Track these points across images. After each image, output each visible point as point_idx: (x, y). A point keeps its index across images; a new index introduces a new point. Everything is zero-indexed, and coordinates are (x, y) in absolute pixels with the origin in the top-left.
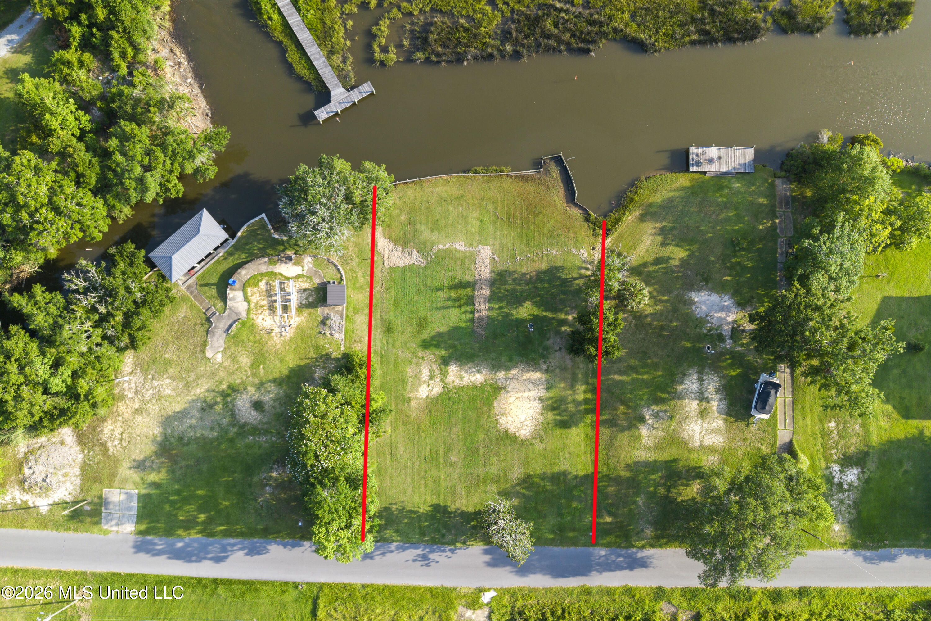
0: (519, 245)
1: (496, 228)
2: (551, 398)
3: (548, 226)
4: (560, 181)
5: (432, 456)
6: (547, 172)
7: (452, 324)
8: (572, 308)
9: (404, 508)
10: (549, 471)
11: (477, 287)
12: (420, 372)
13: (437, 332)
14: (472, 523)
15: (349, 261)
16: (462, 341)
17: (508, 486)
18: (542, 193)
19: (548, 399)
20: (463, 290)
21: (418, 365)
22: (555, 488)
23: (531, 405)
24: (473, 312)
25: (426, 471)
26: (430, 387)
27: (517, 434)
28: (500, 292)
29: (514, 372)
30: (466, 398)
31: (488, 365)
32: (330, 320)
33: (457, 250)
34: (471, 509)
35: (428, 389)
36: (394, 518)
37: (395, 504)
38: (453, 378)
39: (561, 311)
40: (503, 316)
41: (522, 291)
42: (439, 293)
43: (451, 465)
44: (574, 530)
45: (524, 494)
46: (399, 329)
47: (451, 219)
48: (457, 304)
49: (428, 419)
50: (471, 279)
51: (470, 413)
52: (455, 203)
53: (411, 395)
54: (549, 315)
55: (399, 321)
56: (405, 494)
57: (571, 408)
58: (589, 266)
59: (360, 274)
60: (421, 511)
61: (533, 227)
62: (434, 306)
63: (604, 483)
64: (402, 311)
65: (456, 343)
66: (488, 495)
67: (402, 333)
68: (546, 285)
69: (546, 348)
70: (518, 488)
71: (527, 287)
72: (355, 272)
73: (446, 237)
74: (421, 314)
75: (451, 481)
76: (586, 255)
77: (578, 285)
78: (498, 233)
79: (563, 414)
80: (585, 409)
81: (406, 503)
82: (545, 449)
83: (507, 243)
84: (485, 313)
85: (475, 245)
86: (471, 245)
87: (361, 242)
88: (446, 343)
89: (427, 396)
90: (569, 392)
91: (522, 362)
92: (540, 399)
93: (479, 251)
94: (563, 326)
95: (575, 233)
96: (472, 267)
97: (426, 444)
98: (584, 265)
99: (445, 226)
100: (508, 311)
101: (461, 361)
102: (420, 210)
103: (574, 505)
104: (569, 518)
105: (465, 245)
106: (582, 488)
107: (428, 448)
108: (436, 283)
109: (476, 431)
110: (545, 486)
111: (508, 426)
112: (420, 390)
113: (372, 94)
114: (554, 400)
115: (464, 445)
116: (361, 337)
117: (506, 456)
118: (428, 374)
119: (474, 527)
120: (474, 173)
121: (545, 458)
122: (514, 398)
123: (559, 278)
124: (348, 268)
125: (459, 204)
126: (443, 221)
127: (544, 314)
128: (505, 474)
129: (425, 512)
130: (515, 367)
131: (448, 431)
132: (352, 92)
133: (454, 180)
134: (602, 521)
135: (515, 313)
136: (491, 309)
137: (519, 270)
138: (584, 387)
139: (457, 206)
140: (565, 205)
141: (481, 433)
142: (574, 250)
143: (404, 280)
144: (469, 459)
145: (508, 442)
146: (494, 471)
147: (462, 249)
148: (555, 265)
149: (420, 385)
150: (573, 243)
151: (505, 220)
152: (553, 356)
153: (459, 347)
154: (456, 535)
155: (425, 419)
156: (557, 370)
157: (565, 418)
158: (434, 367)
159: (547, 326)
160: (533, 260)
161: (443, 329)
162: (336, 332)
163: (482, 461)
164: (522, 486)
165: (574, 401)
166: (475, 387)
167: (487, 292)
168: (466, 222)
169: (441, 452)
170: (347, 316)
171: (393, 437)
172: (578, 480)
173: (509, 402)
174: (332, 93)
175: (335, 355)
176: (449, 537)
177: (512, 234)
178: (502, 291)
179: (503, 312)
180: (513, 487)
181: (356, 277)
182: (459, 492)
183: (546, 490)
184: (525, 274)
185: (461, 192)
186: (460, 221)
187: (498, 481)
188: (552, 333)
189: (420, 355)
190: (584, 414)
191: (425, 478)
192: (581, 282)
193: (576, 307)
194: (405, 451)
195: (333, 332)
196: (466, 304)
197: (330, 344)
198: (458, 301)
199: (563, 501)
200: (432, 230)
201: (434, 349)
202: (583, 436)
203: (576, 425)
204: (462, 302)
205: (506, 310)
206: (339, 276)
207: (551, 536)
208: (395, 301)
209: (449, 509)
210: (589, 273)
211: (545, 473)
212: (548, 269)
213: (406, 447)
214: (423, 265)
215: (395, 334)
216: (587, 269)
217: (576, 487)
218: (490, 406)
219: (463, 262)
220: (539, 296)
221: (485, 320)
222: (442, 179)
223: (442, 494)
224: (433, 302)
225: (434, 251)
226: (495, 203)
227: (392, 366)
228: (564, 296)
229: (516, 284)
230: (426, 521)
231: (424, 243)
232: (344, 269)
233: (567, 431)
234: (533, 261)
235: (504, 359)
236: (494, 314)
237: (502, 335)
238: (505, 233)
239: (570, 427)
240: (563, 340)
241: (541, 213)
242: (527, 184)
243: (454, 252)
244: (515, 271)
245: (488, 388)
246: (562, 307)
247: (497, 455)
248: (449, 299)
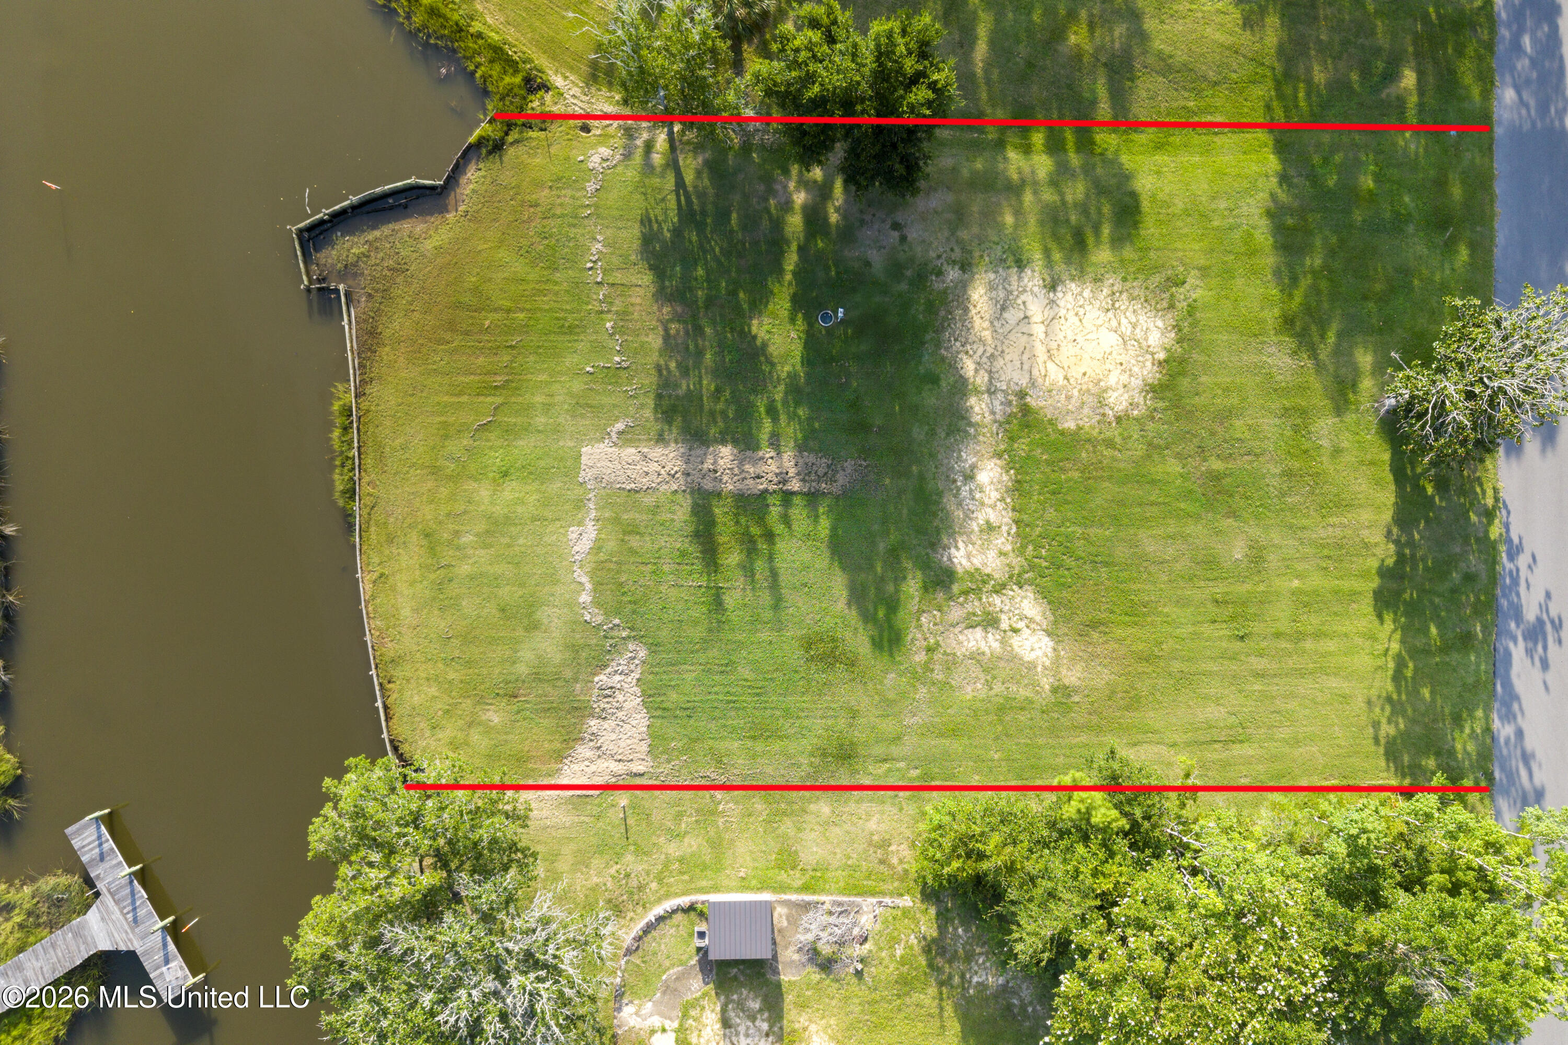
0: (576, 359)
1: (526, 429)
2: (1047, 253)
3: (519, 267)
4: (377, 233)
5: (1233, 618)
6: (349, 271)
7: (823, 560)
8: (770, 191)
9: (1389, 699)
10: (1269, 260)
11: (708, 485)
12: (975, 656)
13: (849, 604)
14: (1430, 490)
15: (635, 883)
16: (876, 527)
17: (1316, 384)
18: (415, 286)
19: (1049, 263)
20: (719, 528)
21: (951, 663)
22: (1318, 243)
23: (1071, 314)
24: (787, 497)
25: (1278, 635)
26: (1021, 625)
27: (1162, 356)
28: (724, 413)
29: (968, 367)
30: (1051, 514)
31: (950, 449)
32: (820, 945)
33: (597, 547)
34: (1388, 496)
35: (1026, 632)
36: (1418, 729)
37: (1376, 725)
38: (992, 554)
39: (778, 225)
40: (797, 404)
41: (722, 346)
42: (730, 600)
43: (1257, 558)
44: (1441, 184)
45: (1340, 335)
46: (842, 723)
47: (498, 569)
48: (762, 546)
49: (1119, 632)
50: (686, 503)
51: (1099, 501)
52: (448, 555)
53: (1046, 683)
54: (791, 261)
55: (818, 725)
56: (1345, 698)
57: (1076, 191)
58: (639, 142)
59: (673, 849)
60: (1395, 647)
61: (521, 316)
62: (768, 615)
63: (1301, 95)
64: (787, 714)
65: (881, 547)
66: (1345, 444)
67: (854, 714)
68: (700, 272)
69: (896, 269)
70: (1324, 353)
71: (708, 330)
72: (666, 865)
73: (556, 582)
74: (794, 655)
75: (1304, 558)
76: (605, 151)
77: (699, 173)
78: (540, 420)
79: (1094, 215)
80: (1078, 150)
81: (1374, 692)
82: (1204, 271)
83: (570, 394)
84: (788, 461)
85: (579, 491)
86: (580, 504)
87: (573, 846)
88: (882, 579)
89: (1049, 634)
90: (1028, 197)
91: (938, 345)
92: (1052, 286)
93: (598, 479)
94: (826, 219)
95: (538, 184)
96: (649, 500)
97: (1196, 636)
98: (638, 158)
99: (522, 585)
100: (782, 388)
101: (938, 531)
102: (469, 663)
103: (1368, 182)
104: (1407, 199)
105: (580, 523)
106: (1316, 159)
107: (1207, 629)
108: (698, 612)
109: (1153, 482)
110: (1314, 272)
111: (1136, 383)
112: (1028, 657)
114: (1053, 246)
115: (1198, 517)
116: (870, 843)
117: (1226, 390)
118: (979, 632)
119: (1442, 485)
120: (352, 498)
121: (1227, 273)
122: (1050, 365)
123: (677, 232)
124: (654, 885)
125: (450, 543)
126: (505, 592)
127: (788, 277)
128: (1285, 392)
129: (1398, 636)
130: (953, 366)
131: (1153, 569)
132: (100, 886)
133: (376, 560)
134: (1413, 99)
135: (787, 368)
136: (775, 442)
137: (654, 357)
138: (1012, 155)
139: (458, 548)
140: (450, 216)
141: (1160, 468)
142: (591, 187)
143: (690, 711)
144: (1238, 502)
145: (1185, 383)
146: (1270, 425)
147: (591, 531)
148: (636, 244)
149: (1013, 658)
150: (569, 192)
151: (499, 400)
152: (919, 250)
153: (894, 537)
154: (1466, 541)
155: (1120, 641)
156: (964, 234)
157: (1106, 209)
158: (956, 613)
159: (827, 268)
160: (623, 315)
161: (839, 585)
162: (855, 924)
163: (1243, 462)
164: (1316, 339)
165: (1054, 182)
166: (1018, 488)
167: (725, 454)
168: (508, 520)
169: (1219, 589)
170: (805, 888)
171: (1176, 737)
172: (1292, 172)
173: (1061, 382)
174: (105, 945)
175: (927, 925)
176: (1474, 561)
177: (544, 377)
178: (720, 406)
179: (785, 402)
180: (1320, 367)
181: (681, 860)
182: (1338, 532)
183: (1326, 266)
184: (667, 337)
185: (414, 537)
186: (506, 540)
187: (1304, 412)
188: (846, 253)
189: (921, 657)
190: (1092, 152)
191: (1300, 636)
192: (690, 165)
193: (768, 180)
194: (1217, 701)
195: (856, 931)
196: (760, 518)
197: (893, 941)
198: (752, 541)
199: (1358, 216)
200: (533, 626)
201: (901, 614)
202: (1160, 158)
203: (1126, 177)
204: (755, 530)
205: (779, 397)
206: (679, 917)
207: (1463, 254)
208: (754, 738)
209: (1390, 562)
210: (661, 138)
211: (1277, 273)
212: (651, 268)
213: (1206, 697)
214: (642, 653)
215: (859, 735)
216: (649, 147)
217: (1314, 179)
218: (1075, 439)
219: (632, 530)
220: (733, 293)
221: (811, 458)
222: (373, 597)
223: (1346, 585)
224: (756, 620)
225: (600, 619)
226: (446, 433)
227: (956, 746)
228: (734, 216)
229: (698, 364)
230: (1426, 631)
231: (574, 649)
232: (659, 900)
233: (1145, 205)
234: (625, 313)
235: (930, 400)
236: (791, 431)
237: (854, 405)
238: (539, 399)
239: (1134, 195)
240: (867, 217)
241: (476, 291)
242: (387, 333)
243: (602, 557)
244: (659, 368)
245: (1022, 447)
246: (765, 223)
247: (1225, 416)
248: (748, 571)
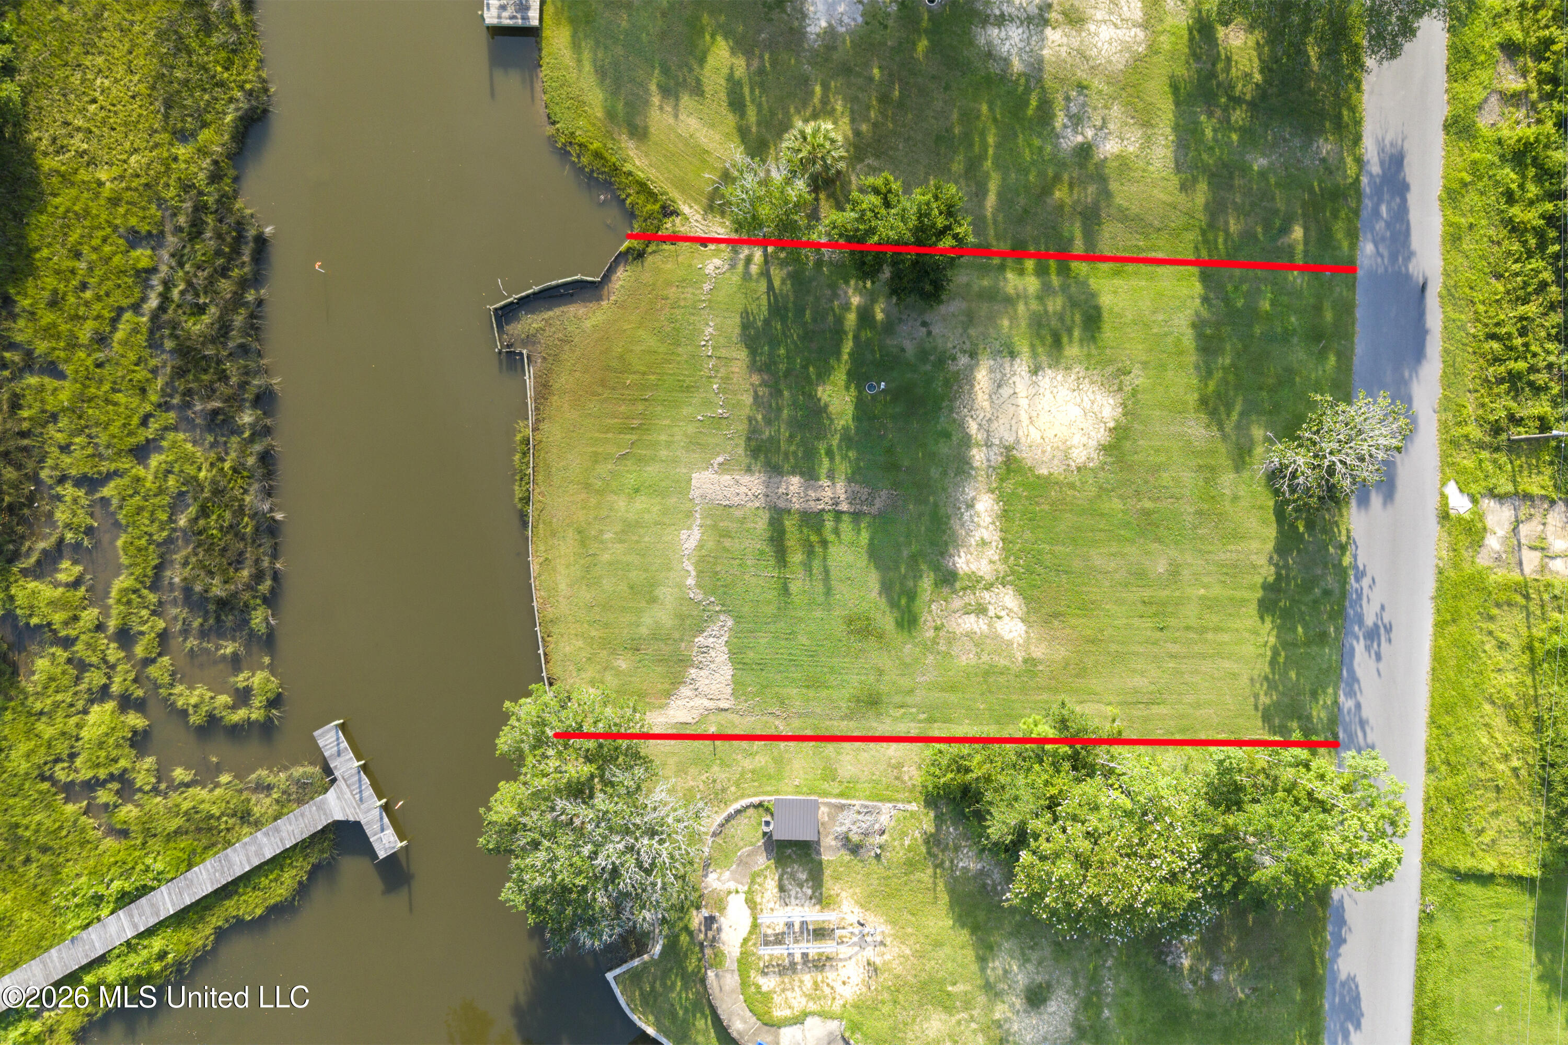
0: (691, 410)
1: (653, 459)
2: (1033, 347)
3: (652, 342)
4: (551, 313)
5: (1155, 615)
6: (529, 340)
7: (862, 561)
8: (835, 296)
9: (1266, 678)
10: (1192, 358)
11: (782, 504)
12: (969, 635)
13: (880, 594)
14: (1301, 529)
15: (718, 786)
16: (902, 539)
17: (1222, 448)
18: (578, 353)
19: (1034, 354)
20: (788, 536)
21: (952, 639)
22: (1228, 347)
23: (1047, 393)
24: (838, 515)
25: (1188, 628)
26: (1003, 613)
27: (1112, 425)
28: (795, 453)
29: (973, 427)
30: (1028, 535)
31: (957, 485)
32: (851, 835)
33: (700, 546)
34: (1271, 532)
35: (1006, 619)
36: (1286, 700)
37: (1256, 696)
38: (984, 562)
39: (840, 320)
40: (848, 448)
41: (795, 404)
42: (794, 587)
43: (1174, 572)
44: (1318, 309)
45: (1242, 414)
46: (872, 678)
47: (630, 558)
48: (818, 549)
49: (1073, 621)
50: (765, 516)
51: (1062, 527)
52: (594, 547)
53: (1020, 656)
54: (848, 347)
55: (854, 680)
56: (1235, 676)
57: (1055, 304)
58: (742, 256)
59: (747, 764)
60: (1272, 640)
61: (653, 377)
62: (821, 599)
63: (1220, 240)
64: (832, 670)
65: (905, 553)
66: (1242, 493)
67: (881, 673)
68: (782, 351)
69: (923, 354)
70: (1229, 427)
71: (786, 393)
72: (742, 774)
73: (669, 569)
74: (840, 629)
75: (1209, 574)
76: (717, 262)
77: (783, 282)
78: (663, 453)
79: (1069, 323)
80: (1058, 274)
81: (1256, 672)
82: (1145, 364)
83: (686, 435)
84: (841, 489)
85: (689, 505)
86: (689, 514)
87: (676, 759)
88: (905, 577)
89: (1023, 621)
90: (1021, 308)
91: (951, 410)
92: (1035, 371)
93: (703, 497)
94: (874, 317)
95: (669, 284)
96: (739, 513)
97: (1129, 626)
98: (740, 267)
99: (646, 570)
100: (838, 436)
101: (946, 544)
102: (606, 625)
103: (1266, 305)
104: (1293, 319)
105: (689, 528)
106: (1230, 287)
107: (1136, 622)
108: (772, 595)
109: (1102, 515)
110: (1224, 368)
111: (1093, 443)
112: (1007, 637)
113: (342, 727)
114: (1037, 342)
115: (1132, 542)
116: (889, 765)
117: (1157, 451)
118: (972, 617)
119: (1310, 526)
120: (527, 503)
121: (1162, 367)
122: (1031, 427)
123: (767, 322)
124: (733, 789)
125: (596, 537)
126: (633, 575)
127: (845, 357)
128: (1197, 454)
129: (1274, 633)
130: (962, 426)
131: (1100, 577)
132: (337, 773)
133: (542, 548)
134: (1300, 248)
135: (842, 422)
136: (831, 476)
137: (747, 411)
138: (1010, 275)
139: (602, 542)
140: (604, 303)
141: (1107, 505)
142: (707, 287)
143: (762, 666)
144: (1162, 532)
145: (1127, 445)
146: (1188, 477)
147: (696, 534)
148: (738, 330)
149: (996, 637)
150: (690, 290)
151: (634, 437)
152: (940, 341)
153: (914, 548)
154: (1325, 566)
155: (1074, 628)
156: (972, 332)
157: (1078, 318)
158: (957, 603)
159: (873, 352)
160: (726, 379)
161: (873, 580)
162: (876, 821)
163: (1166, 504)
164: (1224, 416)
165: (1040, 298)
166: (1005, 515)
167: (795, 483)
168: (638, 524)
169: (1147, 593)
170: (841, 795)
171: (1111, 698)
172: (1212, 295)
173: (1039, 441)
174: (339, 817)
175: (928, 825)
176: (1330, 581)
177: (667, 422)
178: (793, 448)
179: (840, 447)
180: (1225, 437)
181: (753, 772)
182: (1234, 556)
183: (1233, 365)
184: (756, 396)
185: (571, 533)
186: (635, 538)
187: (1213, 469)
188: (888, 342)
189: (930, 634)
190: (1068, 276)
191: (1203, 630)
192: (778, 275)
193: (833, 287)
194: (1142, 673)
195: (877, 827)
196: (819, 531)
197: (903, 834)
198: (812, 546)
199: (1257, 330)
200: (653, 600)
201: (917, 603)
202: (1117, 282)
203: (1093, 295)
204: (814, 538)
205: (835, 443)
206: (751, 811)
207: (1332, 360)
208: (808, 687)
209: (1271, 579)
210: (758, 254)
211: (1197, 368)
212: (747, 346)
213: (1134, 671)
214: (730, 623)
215: (884, 688)
216: (749, 260)
217: (1227, 301)
218: (1047, 482)
219: (726, 534)
220: (805, 367)
221: (857, 488)
222: (540, 575)
223: (1238, 594)
224: (811, 603)
225: (700, 597)
226: (596, 458)
227: (953, 698)
228: (808, 312)
229: (778, 417)
230: (1294, 630)
231: (682, 618)
232: (736, 800)
233: (1105, 315)
234: (728, 378)
235: (944, 449)
236: (843, 468)
237: (890, 451)
238: (663, 437)
239: (1098, 309)
240: (904, 317)
241: (621, 358)
242: (556, 386)
243: (704, 552)
244: (750, 419)
245: (1009, 486)
246: (831, 318)
247: (1156, 469)
248: (807, 566)
